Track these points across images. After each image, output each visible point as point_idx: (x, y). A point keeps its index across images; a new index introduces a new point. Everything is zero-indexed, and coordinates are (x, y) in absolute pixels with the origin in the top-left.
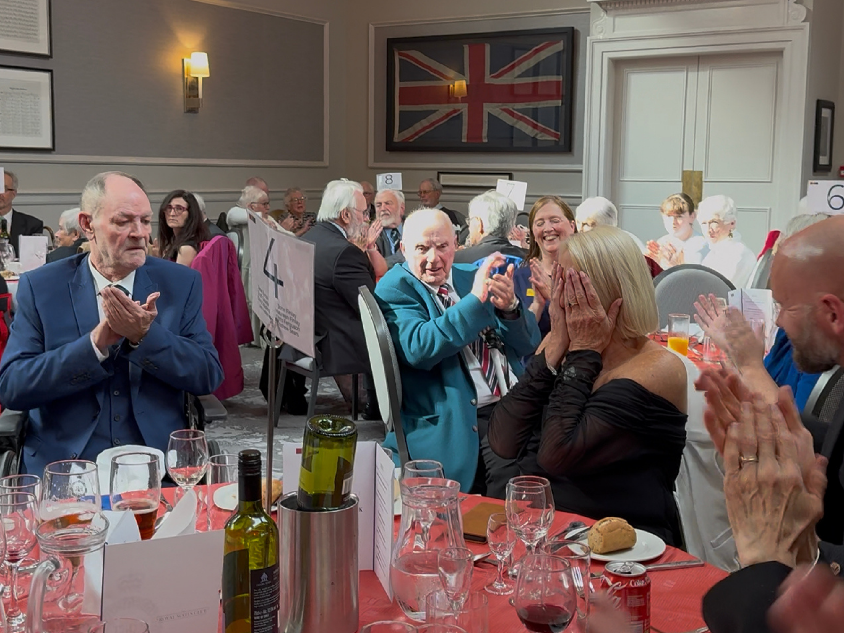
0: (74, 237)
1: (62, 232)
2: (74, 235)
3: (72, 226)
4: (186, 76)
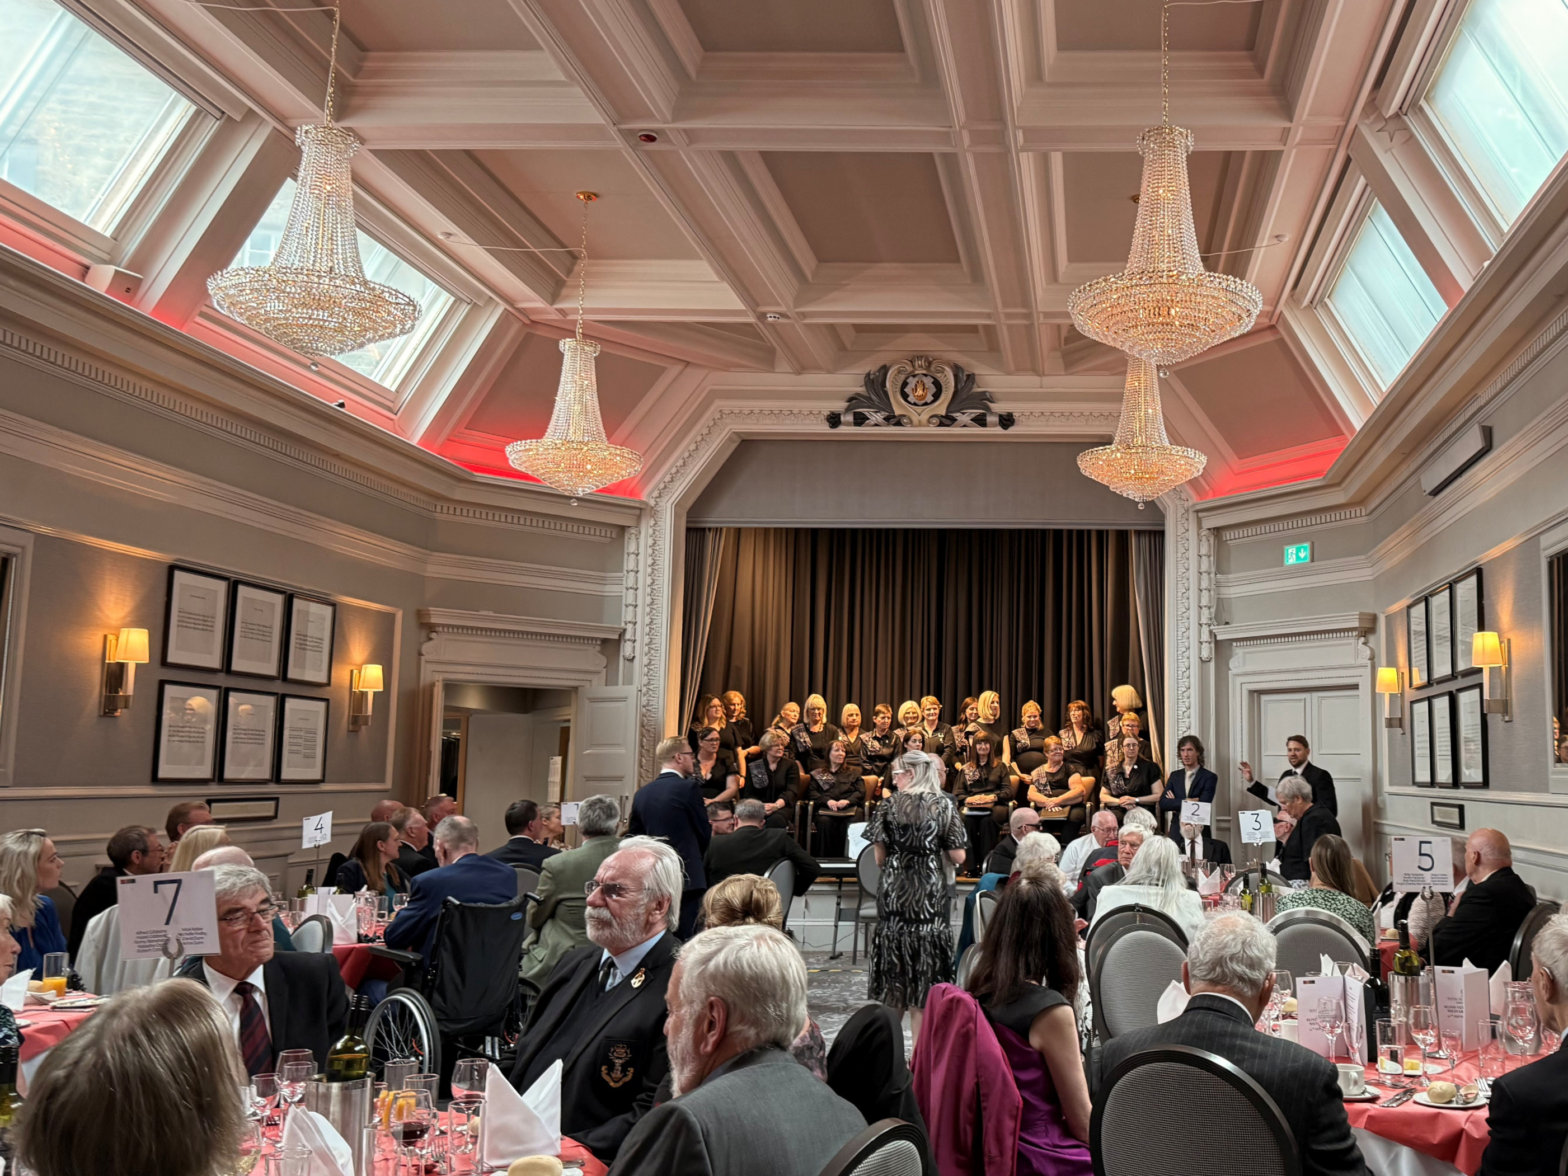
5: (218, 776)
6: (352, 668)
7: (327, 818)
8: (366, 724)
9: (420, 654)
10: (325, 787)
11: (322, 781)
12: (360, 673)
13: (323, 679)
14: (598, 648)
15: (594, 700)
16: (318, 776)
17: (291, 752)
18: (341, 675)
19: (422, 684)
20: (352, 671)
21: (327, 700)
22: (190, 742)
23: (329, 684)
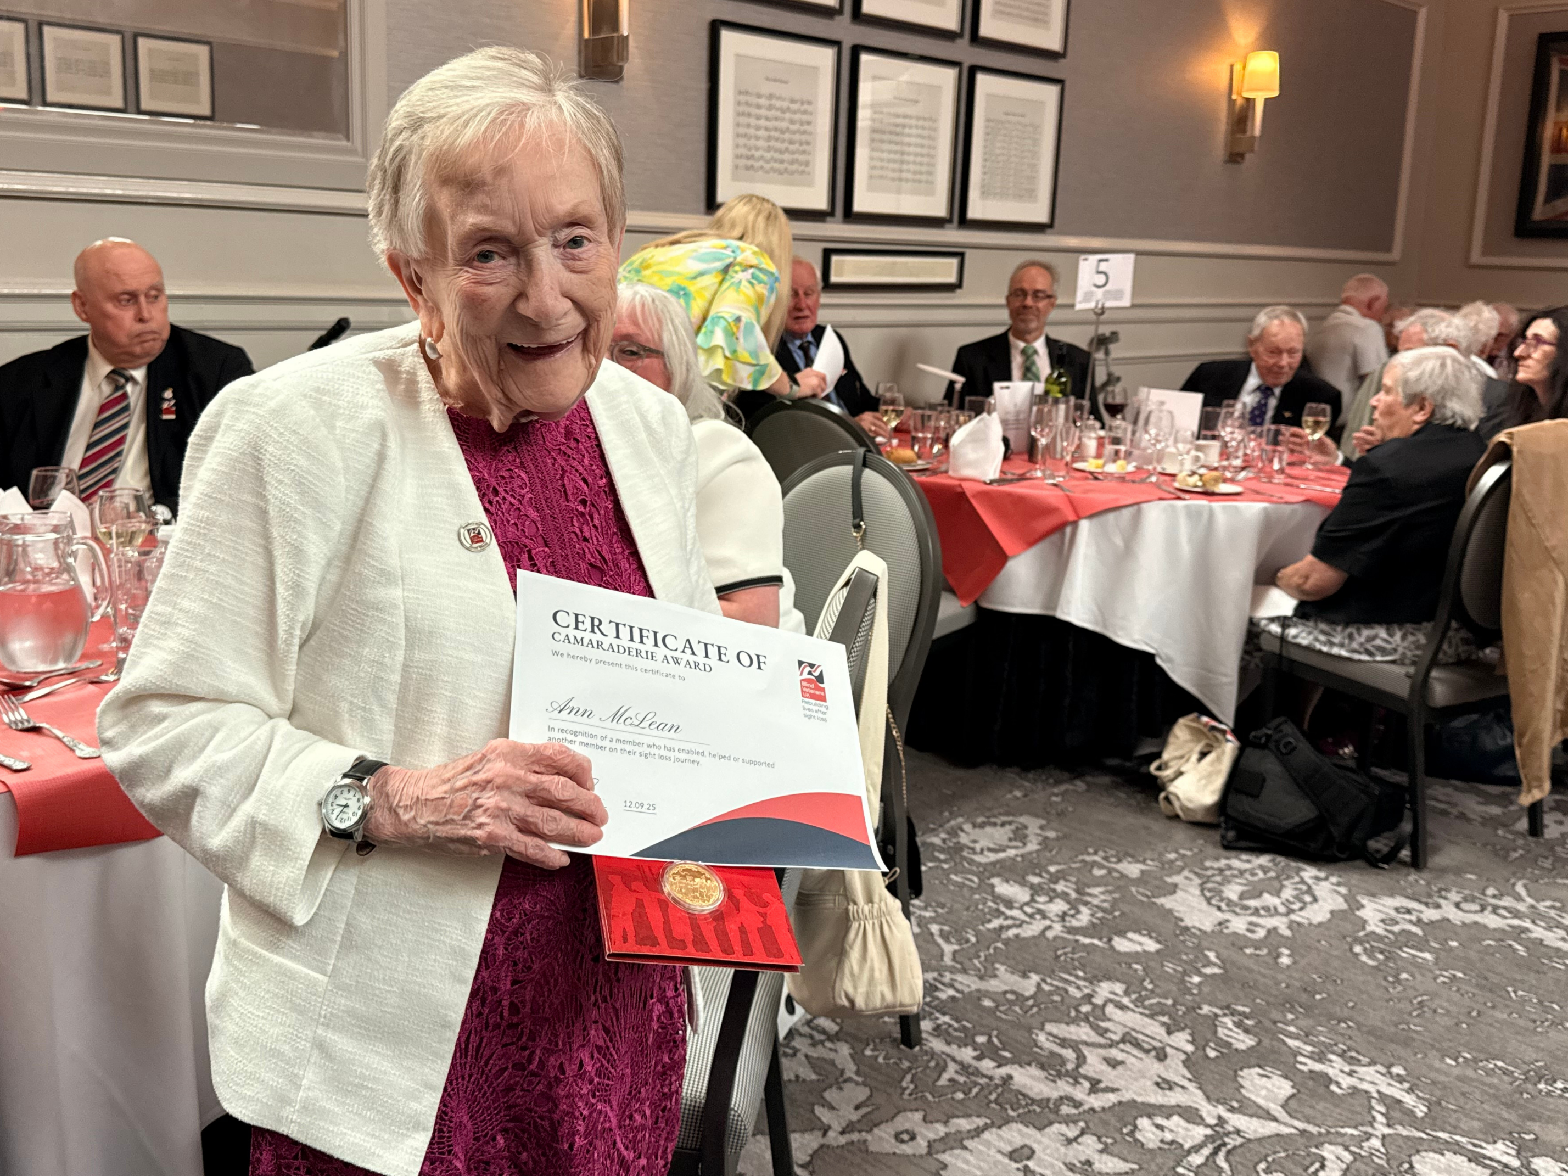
0: (1417, 412)
1: (1390, 398)
2: (1417, 408)
3: (1419, 388)
4: (1234, 97)
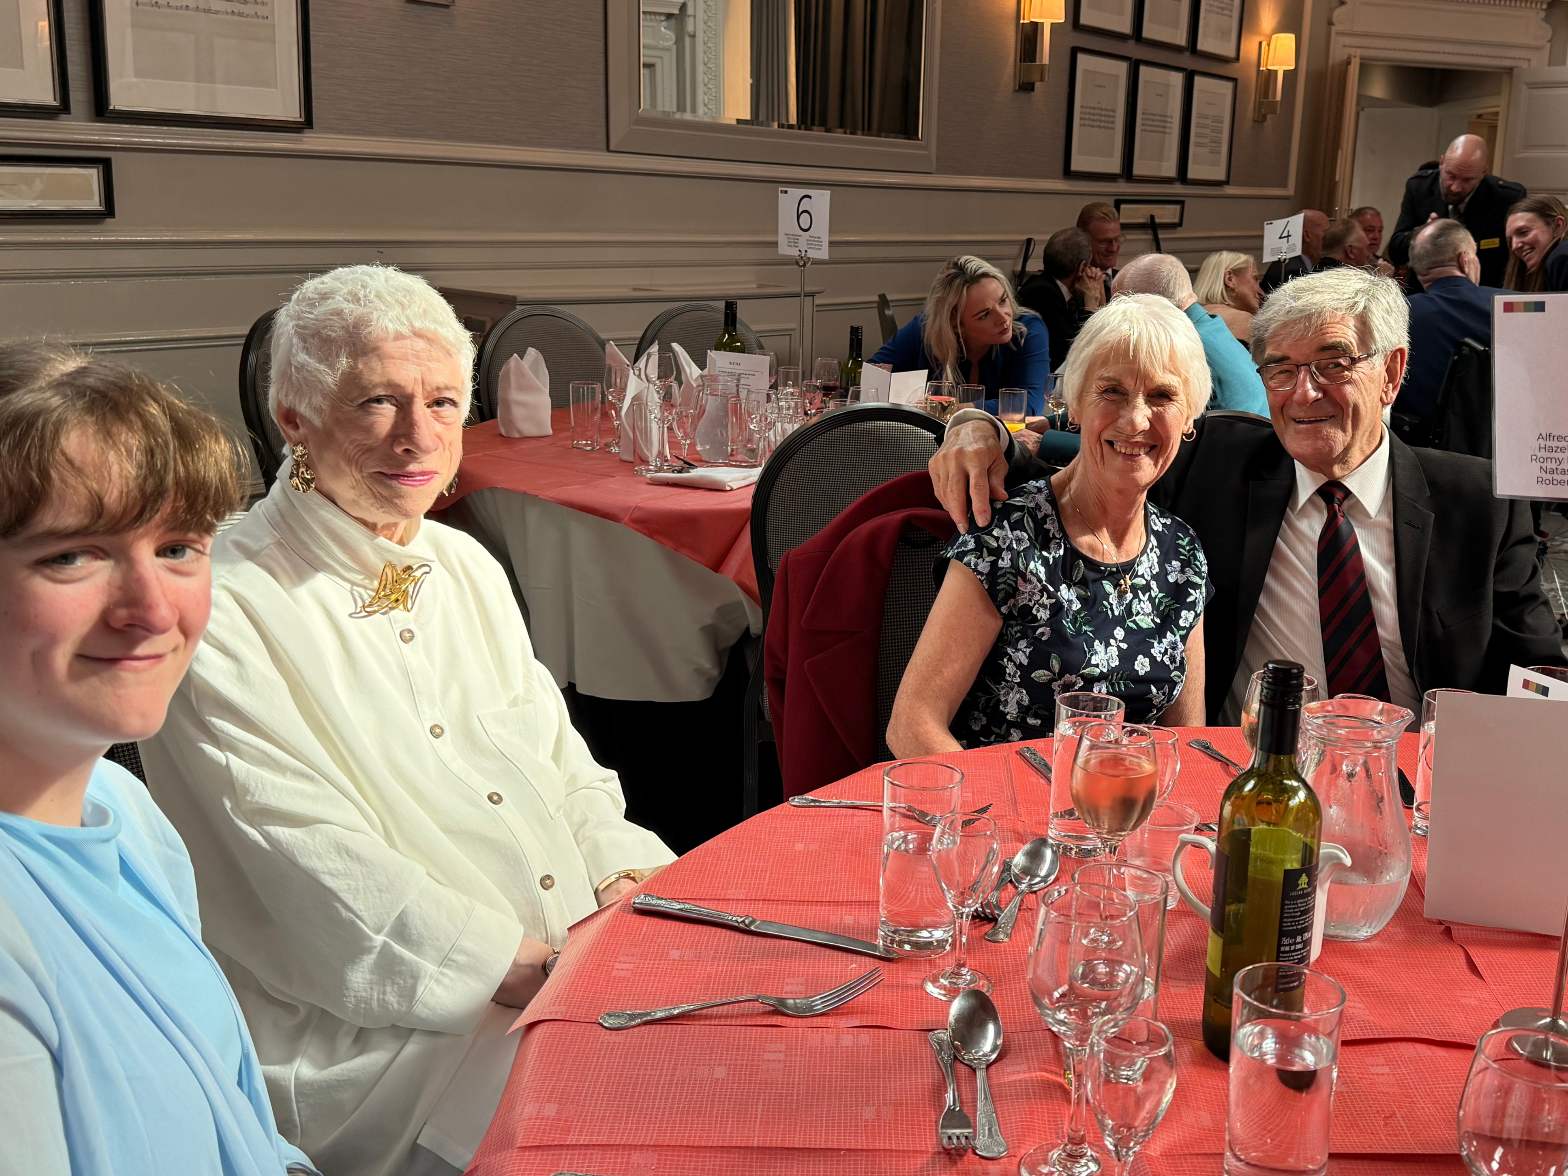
5: (1127, 173)
6: (1261, 38)
7: (1296, 223)
8: (1274, 112)
9: (1330, 23)
10: (1229, 190)
11: (1227, 182)
12: (1269, 45)
13: (1232, 54)
14: (1542, 14)
15: (1533, 86)
16: (1222, 177)
17: (1198, 145)
18: (1250, 47)
19: (1331, 62)
20: (1260, 43)
21: (1234, 80)
22: (1100, 127)
23: (1237, 58)
